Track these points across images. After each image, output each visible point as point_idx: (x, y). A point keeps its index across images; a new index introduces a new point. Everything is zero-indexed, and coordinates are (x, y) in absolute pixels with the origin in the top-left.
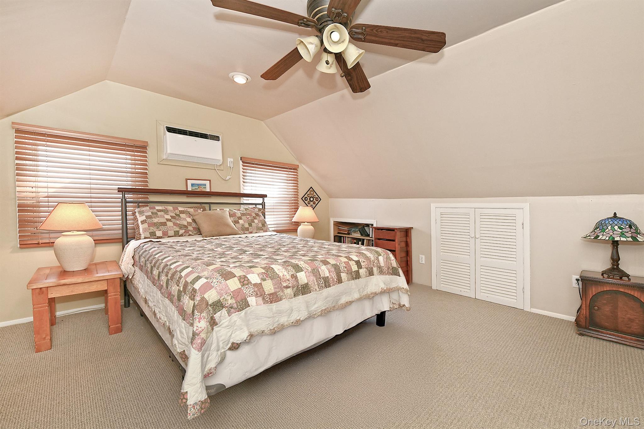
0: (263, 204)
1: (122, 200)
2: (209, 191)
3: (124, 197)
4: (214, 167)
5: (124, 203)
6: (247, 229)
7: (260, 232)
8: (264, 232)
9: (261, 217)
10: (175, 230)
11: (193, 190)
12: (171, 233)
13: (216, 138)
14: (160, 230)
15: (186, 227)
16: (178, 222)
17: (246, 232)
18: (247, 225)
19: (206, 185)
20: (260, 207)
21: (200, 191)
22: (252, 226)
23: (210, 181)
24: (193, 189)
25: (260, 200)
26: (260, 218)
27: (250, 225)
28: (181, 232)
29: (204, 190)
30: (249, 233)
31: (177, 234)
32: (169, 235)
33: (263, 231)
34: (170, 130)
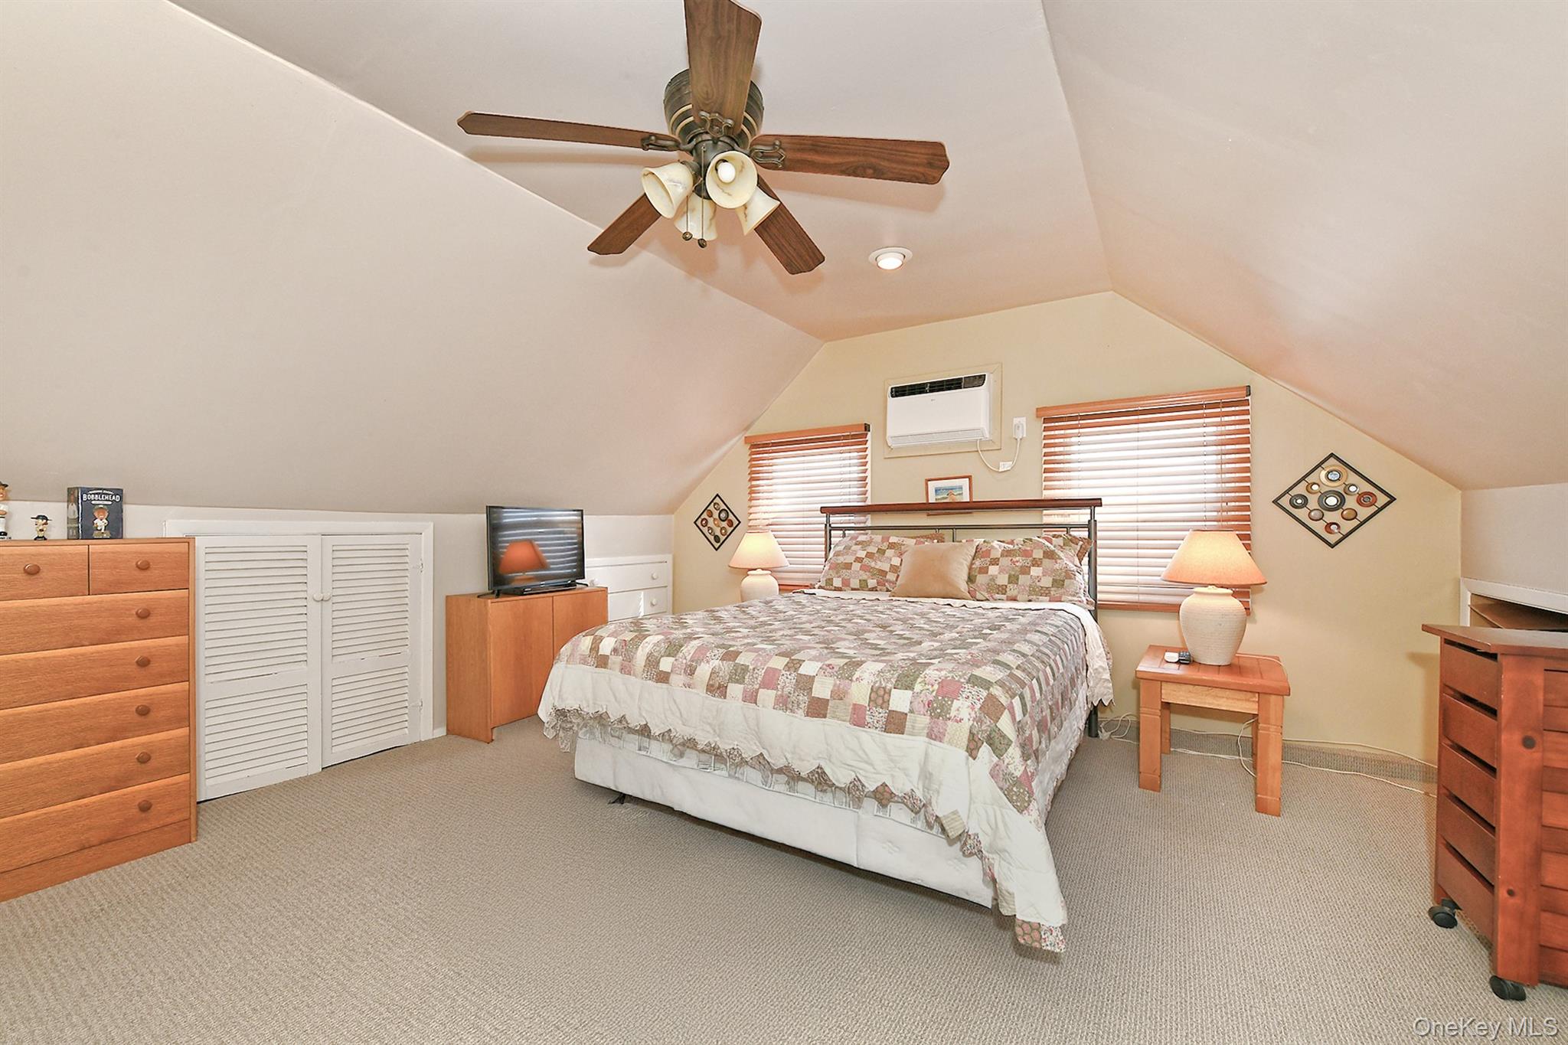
0: (1091, 526)
1: (826, 525)
2: (968, 500)
3: (828, 520)
4: (977, 448)
5: (829, 529)
6: (1002, 589)
7: (1041, 601)
8: (1050, 601)
9: (1059, 561)
10: (861, 578)
11: (937, 502)
12: (855, 583)
13: (978, 381)
14: (840, 577)
15: (883, 573)
16: (873, 564)
17: (997, 596)
18: (1003, 580)
19: (962, 488)
20: (1084, 534)
21: (951, 501)
22: (1017, 584)
23: (970, 477)
24: (939, 499)
25: (1082, 516)
26: (1056, 562)
27: (1014, 579)
28: (872, 583)
29: (958, 499)
30: (1007, 600)
31: (863, 586)
32: (852, 586)
33: (1048, 598)
34: (898, 392)
